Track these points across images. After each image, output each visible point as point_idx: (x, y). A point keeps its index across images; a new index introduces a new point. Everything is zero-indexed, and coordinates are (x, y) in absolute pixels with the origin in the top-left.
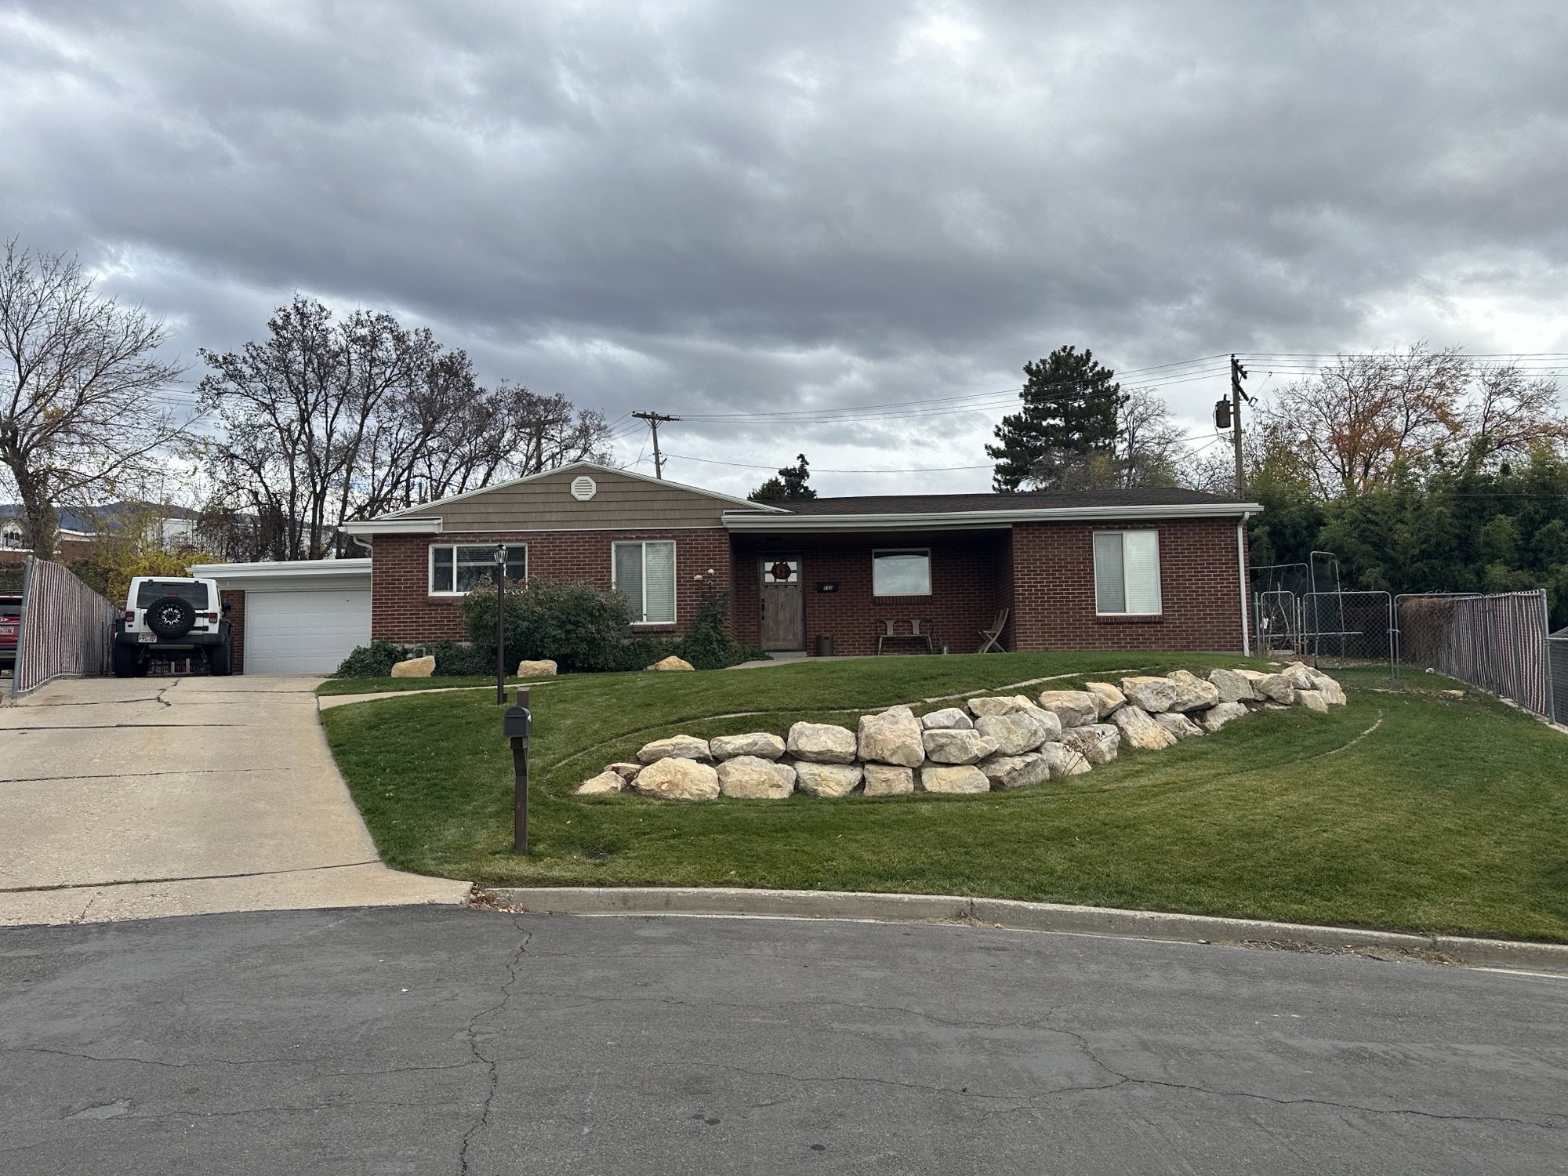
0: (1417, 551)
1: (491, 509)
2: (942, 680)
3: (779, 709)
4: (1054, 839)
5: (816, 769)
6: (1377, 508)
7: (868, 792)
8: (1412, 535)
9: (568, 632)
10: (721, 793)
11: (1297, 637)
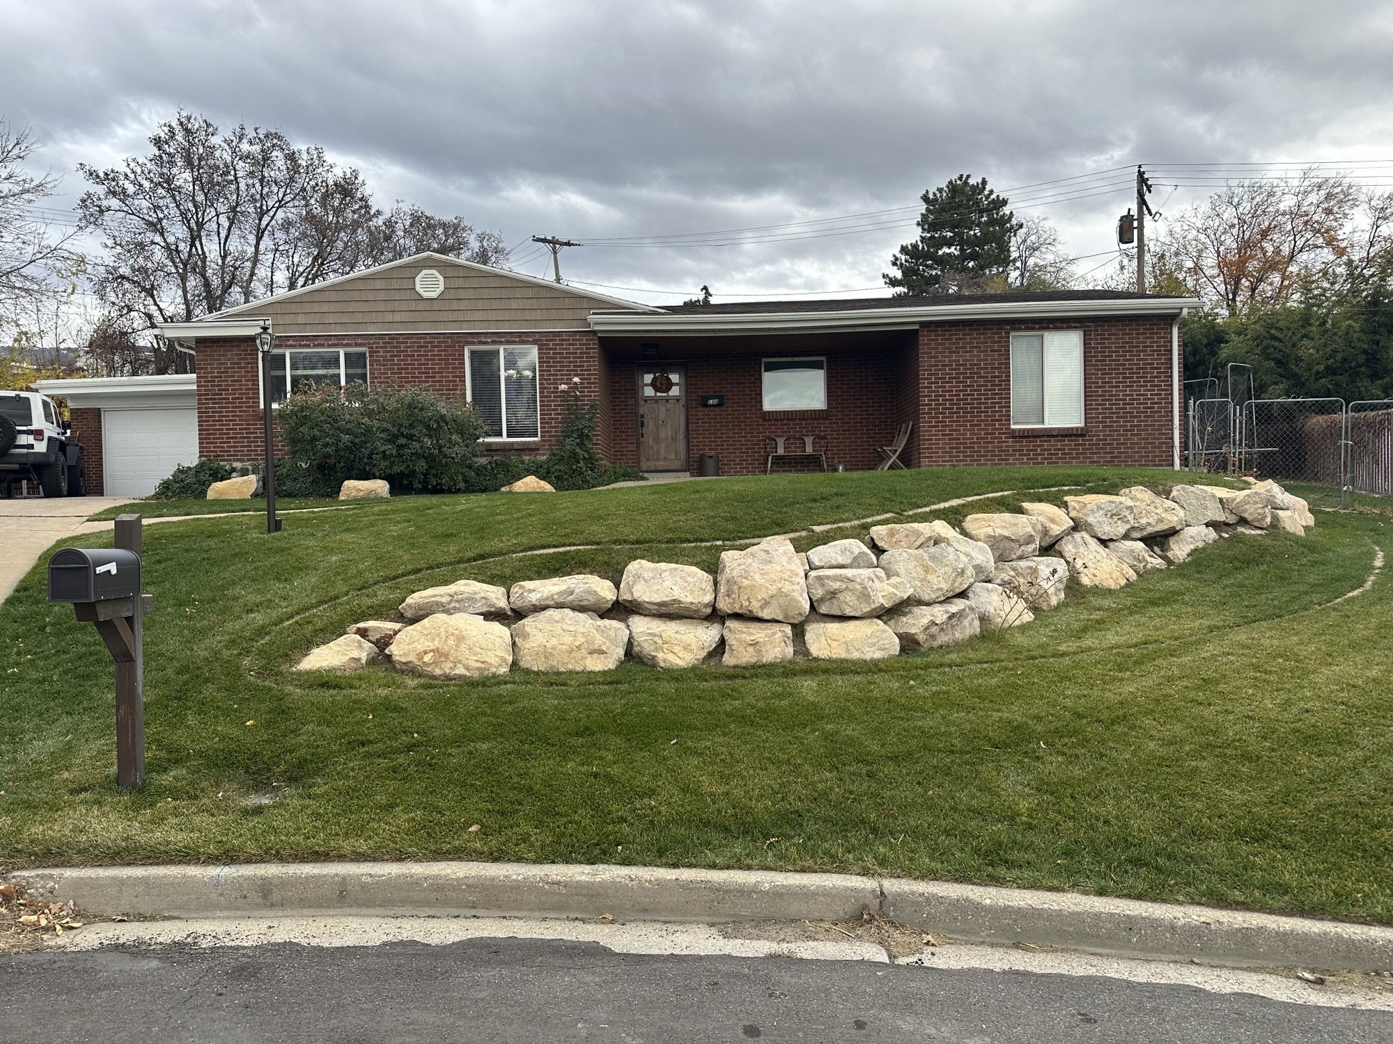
0: (1322, 367)
1: (325, 308)
2: (836, 501)
3: (616, 542)
4: (1007, 746)
5: (656, 626)
6: (1281, 324)
7: (728, 660)
8: (1318, 351)
9: (401, 447)
10: (514, 664)
11: (1234, 453)
